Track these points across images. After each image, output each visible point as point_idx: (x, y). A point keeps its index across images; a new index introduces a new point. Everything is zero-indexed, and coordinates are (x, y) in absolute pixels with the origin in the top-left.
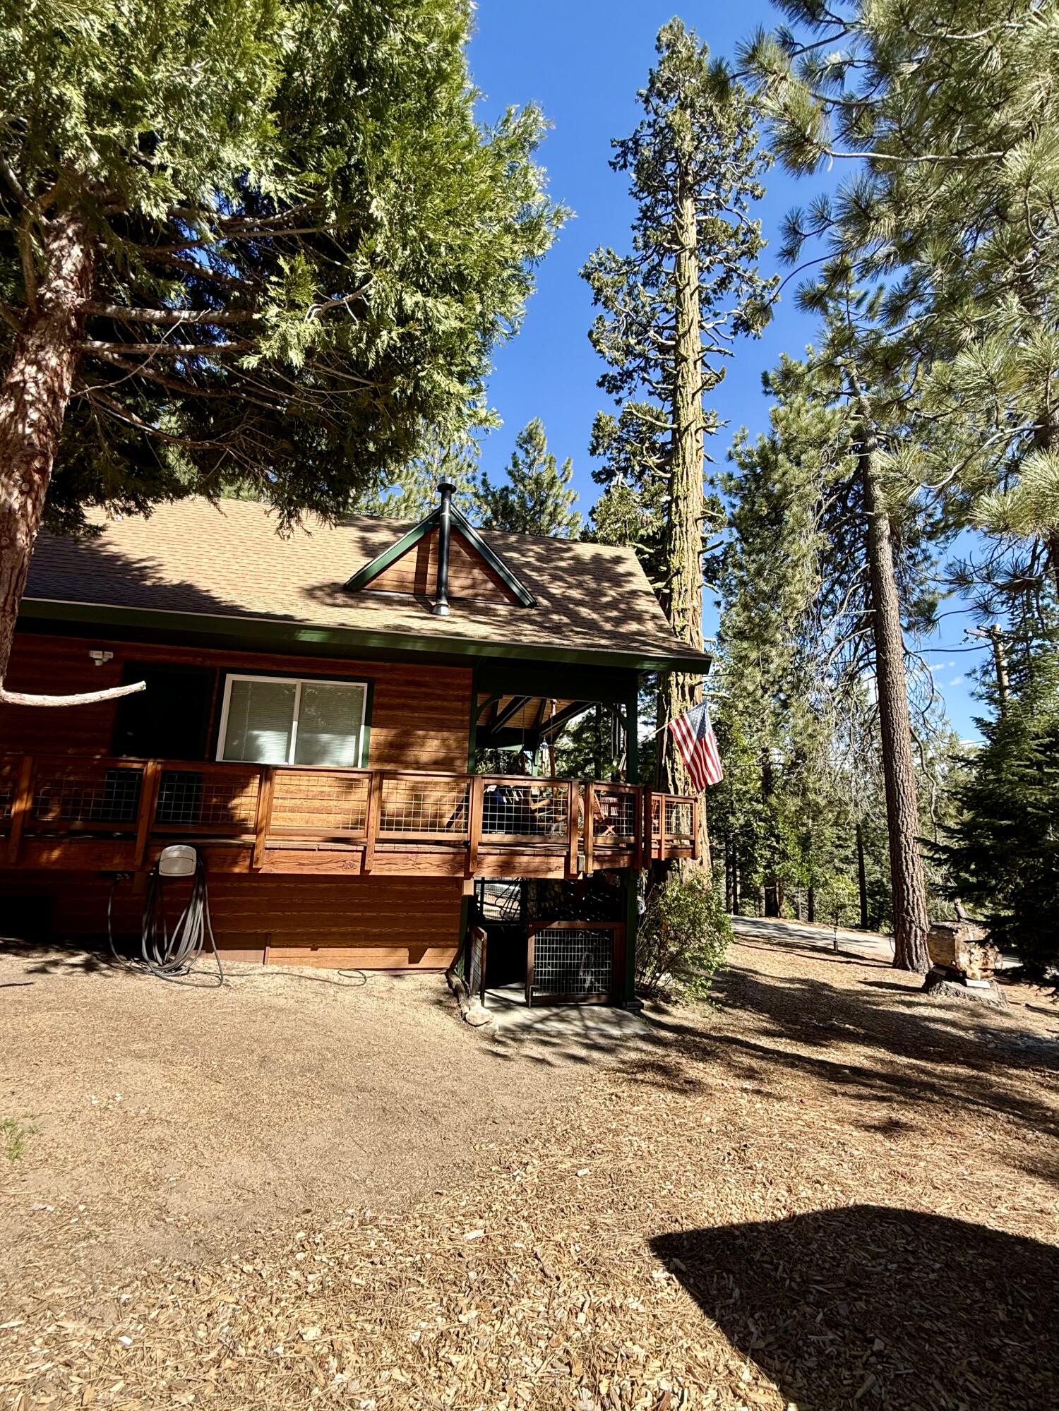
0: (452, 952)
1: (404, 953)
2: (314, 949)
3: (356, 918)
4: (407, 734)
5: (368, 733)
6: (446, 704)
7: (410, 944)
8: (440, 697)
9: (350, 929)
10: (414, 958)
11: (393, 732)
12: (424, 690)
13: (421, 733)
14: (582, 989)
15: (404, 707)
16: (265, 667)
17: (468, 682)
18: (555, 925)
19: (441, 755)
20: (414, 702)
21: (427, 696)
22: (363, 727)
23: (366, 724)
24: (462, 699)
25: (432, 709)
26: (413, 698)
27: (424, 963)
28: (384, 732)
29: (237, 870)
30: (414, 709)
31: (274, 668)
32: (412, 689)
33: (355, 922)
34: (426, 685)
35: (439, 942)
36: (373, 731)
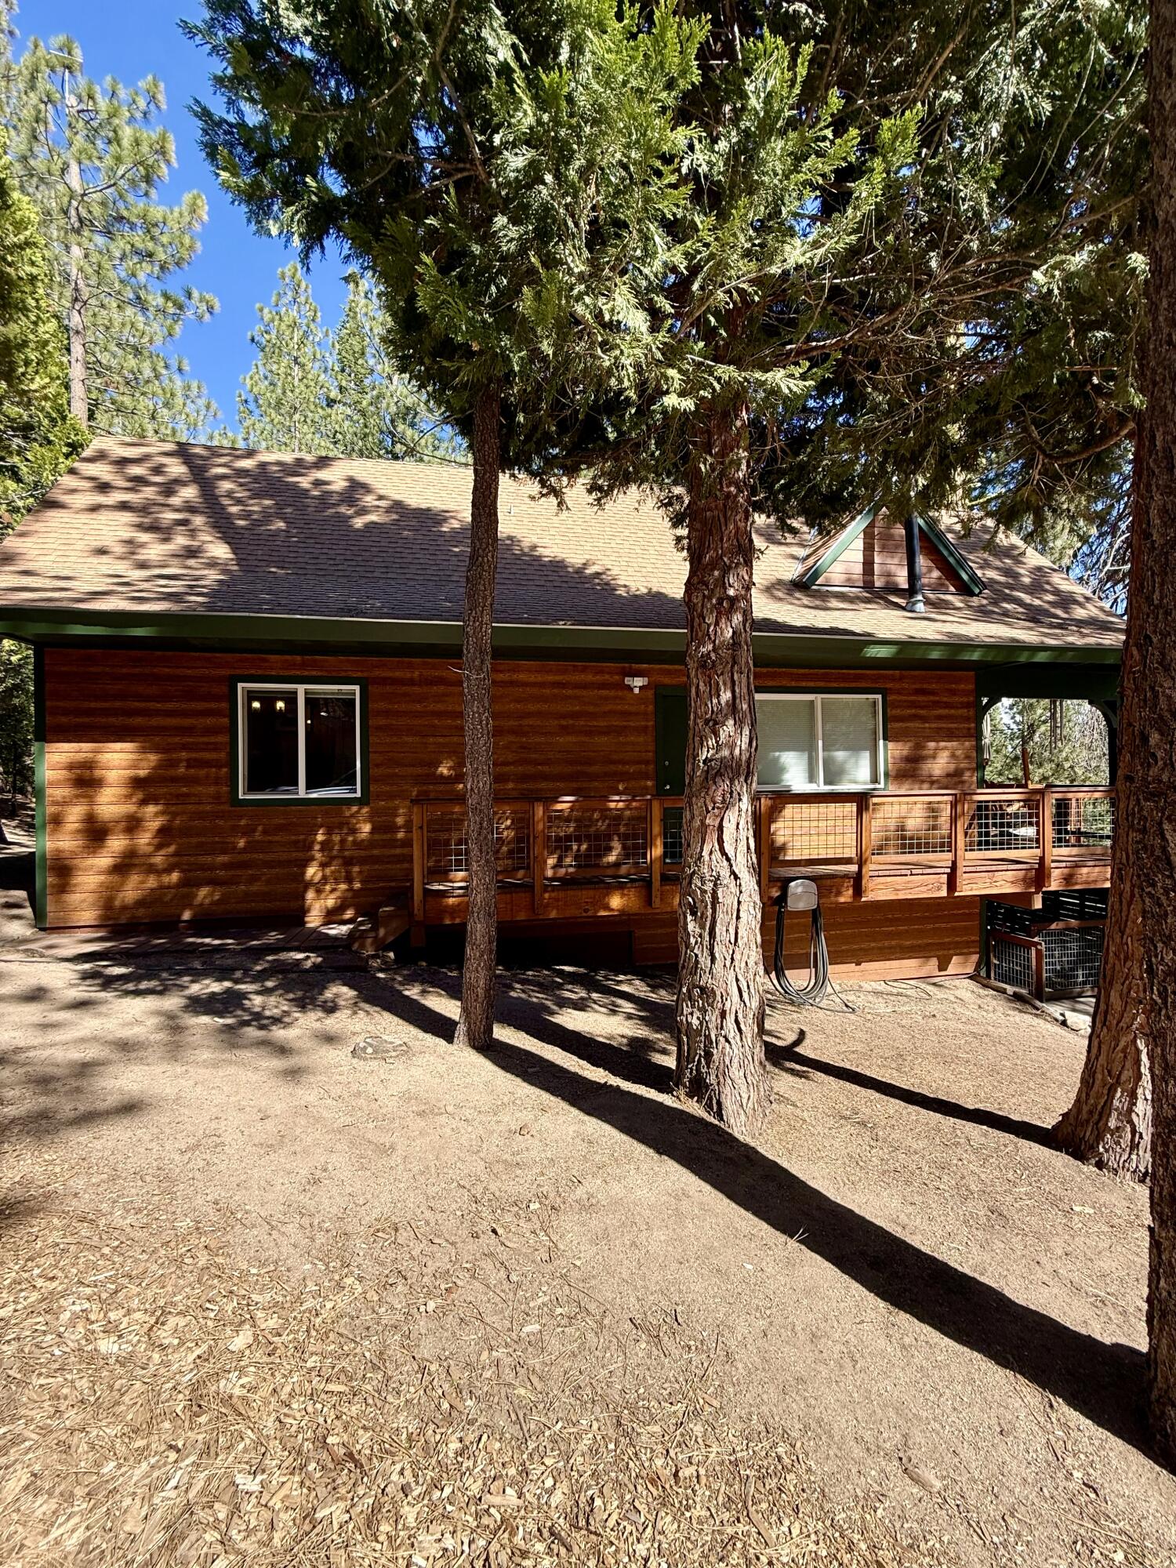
0: (975, 958)
1: (934, 962)
2: (858, 964)
3: (890, 933)
4: (919, 746)
5: (885, 746)
6: (953, 711)
7: (940, 953)
8: (948, 706)
9: (886, 944)
10: (942, 967)
11: (909, 745)
12: (932, 698)
13: (932, 745)
14: (1076, 983)
15: (915, 717)
16: (785, 683)
17: (971, 687)
18: (1053, 926)
19: (952, 767)
20: (922, 712)
21: (937, 704)
22: (881, 742)
23: (885, 739)
24: (967, 705)
25: (940, 718)
26: (922, 708)
27: (951, 970)
28: (900, 745)
29: (842, 900)
30: (924, 719)
31: (793, 684)
32: (921, 698)
33: (889, 935)
34: (932, 693)
35: (962, 949)
36: (890, 745)
